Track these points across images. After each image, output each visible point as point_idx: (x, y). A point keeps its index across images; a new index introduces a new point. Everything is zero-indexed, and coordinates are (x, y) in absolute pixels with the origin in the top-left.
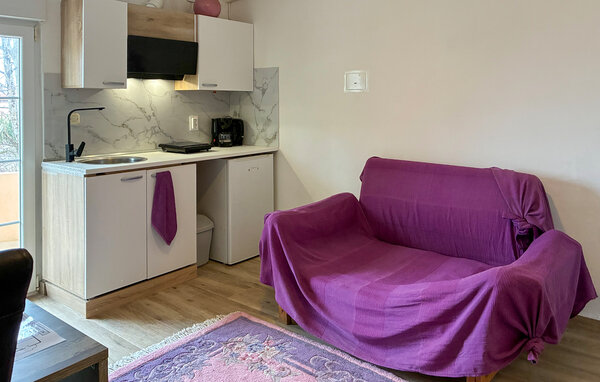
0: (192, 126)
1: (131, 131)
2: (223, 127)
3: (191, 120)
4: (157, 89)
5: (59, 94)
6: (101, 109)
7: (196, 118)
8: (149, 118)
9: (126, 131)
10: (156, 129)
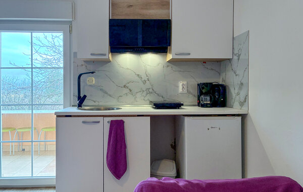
0: (180, 90)
1: (131, 90)
2: (204, 91)
3: (180, 84)
4: (151, 61)
5: (82, 65)
6: (93, 73)
7: (185, 83)
8: (144, 82)
9: (126, 91)
10: (151, 90)
